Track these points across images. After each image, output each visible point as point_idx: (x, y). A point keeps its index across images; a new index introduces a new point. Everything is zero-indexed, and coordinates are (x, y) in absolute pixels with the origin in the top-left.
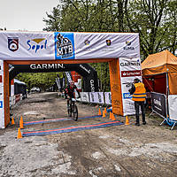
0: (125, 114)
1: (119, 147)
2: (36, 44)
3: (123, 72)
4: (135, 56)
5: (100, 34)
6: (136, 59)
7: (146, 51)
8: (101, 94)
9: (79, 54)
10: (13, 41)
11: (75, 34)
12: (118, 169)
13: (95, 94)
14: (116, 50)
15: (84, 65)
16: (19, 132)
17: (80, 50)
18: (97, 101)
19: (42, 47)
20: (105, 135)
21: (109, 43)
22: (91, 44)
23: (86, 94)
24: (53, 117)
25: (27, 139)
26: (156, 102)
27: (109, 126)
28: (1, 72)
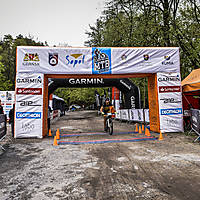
0: (162, 131)
2: (74, 59)
3: (160, 88)
4: (174, 71)
5: (136, 49)
6: (175, 75)
8: (141, 111)
10: (53, 57)
11: (112, 49)
12: (136, 168)
13: (135, 111)
14: (154, 65)
16: (55, 140)
18: (136, 119)
19: (80, 62)
21: (147, 58)
23: (126, 111)
24: (90, 131)
25: (62, 146)
28: (41, 85)
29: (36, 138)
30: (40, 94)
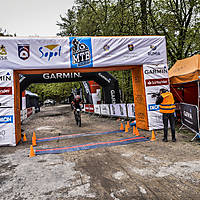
0: (150, 129)
1: (144, 166)
2: (49, 51)
4: (161, 62)
5: (120, 38)
6: (163, 66)
7: (174, 56)
8: (123, 106)
9: (98, 61)
10: (23, 49)
11: (93, 38)
12: (143, 191)
13: (117, 106)
14: (140, 55)
15: (104, 73)
16: (31, 150)
17: (98, 57)
18: (118, 114)
19: (56, 54)
20: (128, 153)
21: (131, 48)
22: (111, 49)
23: (106, 106)
24: (70, 133)
25: (41, 158)
26: (187, 114)
27: (132, 142)
28: (10, 83)
29: (8, 146)
30: (10, 93)
